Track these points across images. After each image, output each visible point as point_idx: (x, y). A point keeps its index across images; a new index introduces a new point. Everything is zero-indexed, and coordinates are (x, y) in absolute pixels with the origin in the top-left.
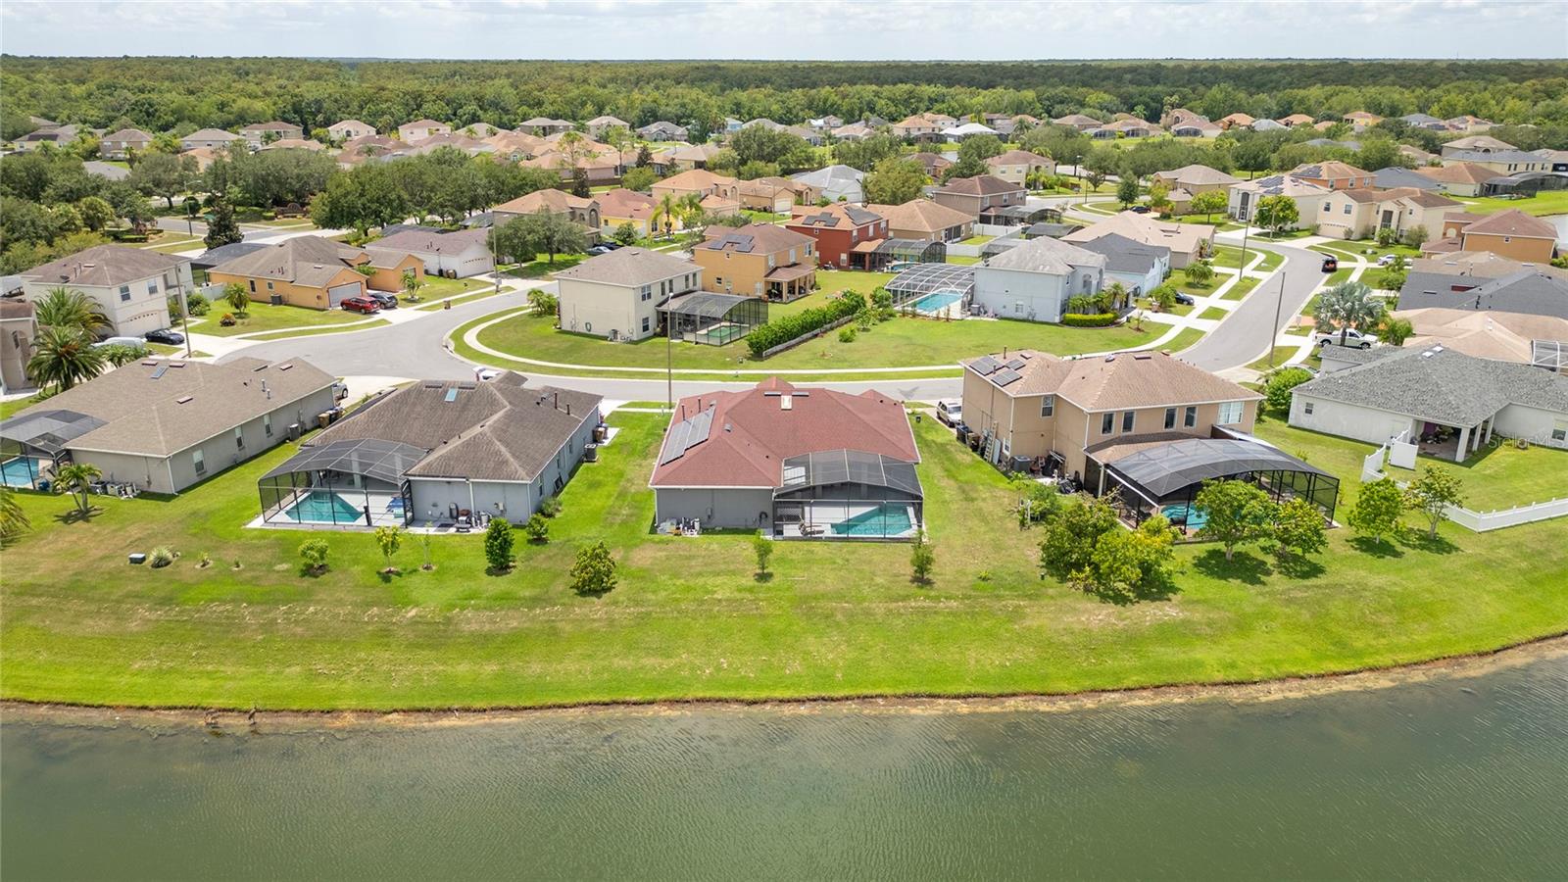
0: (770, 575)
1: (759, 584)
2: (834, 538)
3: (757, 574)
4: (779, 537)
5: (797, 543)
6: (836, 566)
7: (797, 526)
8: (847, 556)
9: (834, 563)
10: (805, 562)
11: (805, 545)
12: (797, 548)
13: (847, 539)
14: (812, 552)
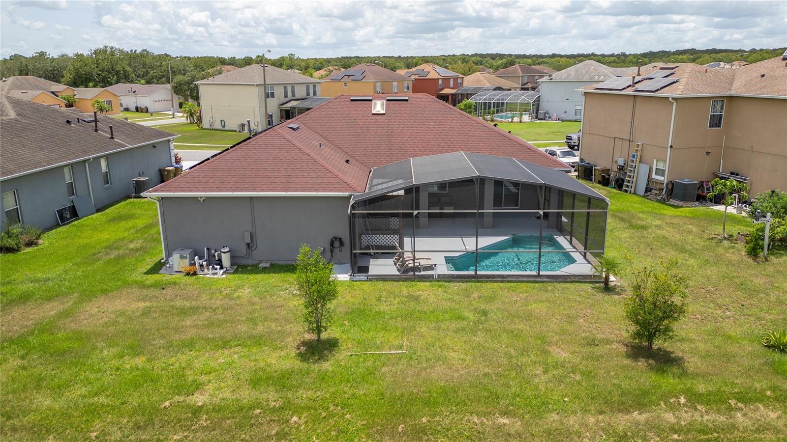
0: (332, 344)
1: (304, 366)
2: (453, 276)
3: (304, 344)
4: (362, 277)
5: (388, 285)
6: (463, 324)
7: (391, 261)
8: (483, 307)
9: (460, 318)
10: (404, 318)
11: (404, 288)
12: (390, 293)
13: (476, 278)
14: (417, 299)
